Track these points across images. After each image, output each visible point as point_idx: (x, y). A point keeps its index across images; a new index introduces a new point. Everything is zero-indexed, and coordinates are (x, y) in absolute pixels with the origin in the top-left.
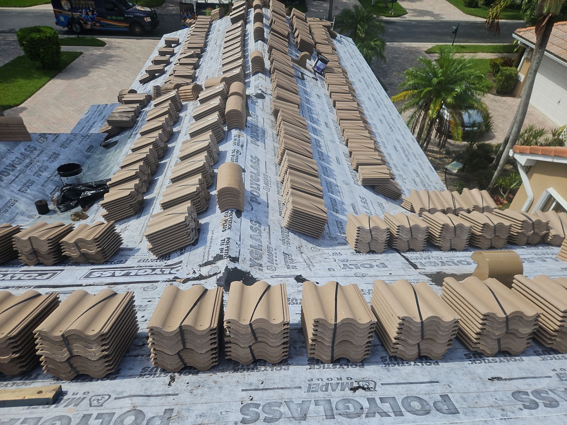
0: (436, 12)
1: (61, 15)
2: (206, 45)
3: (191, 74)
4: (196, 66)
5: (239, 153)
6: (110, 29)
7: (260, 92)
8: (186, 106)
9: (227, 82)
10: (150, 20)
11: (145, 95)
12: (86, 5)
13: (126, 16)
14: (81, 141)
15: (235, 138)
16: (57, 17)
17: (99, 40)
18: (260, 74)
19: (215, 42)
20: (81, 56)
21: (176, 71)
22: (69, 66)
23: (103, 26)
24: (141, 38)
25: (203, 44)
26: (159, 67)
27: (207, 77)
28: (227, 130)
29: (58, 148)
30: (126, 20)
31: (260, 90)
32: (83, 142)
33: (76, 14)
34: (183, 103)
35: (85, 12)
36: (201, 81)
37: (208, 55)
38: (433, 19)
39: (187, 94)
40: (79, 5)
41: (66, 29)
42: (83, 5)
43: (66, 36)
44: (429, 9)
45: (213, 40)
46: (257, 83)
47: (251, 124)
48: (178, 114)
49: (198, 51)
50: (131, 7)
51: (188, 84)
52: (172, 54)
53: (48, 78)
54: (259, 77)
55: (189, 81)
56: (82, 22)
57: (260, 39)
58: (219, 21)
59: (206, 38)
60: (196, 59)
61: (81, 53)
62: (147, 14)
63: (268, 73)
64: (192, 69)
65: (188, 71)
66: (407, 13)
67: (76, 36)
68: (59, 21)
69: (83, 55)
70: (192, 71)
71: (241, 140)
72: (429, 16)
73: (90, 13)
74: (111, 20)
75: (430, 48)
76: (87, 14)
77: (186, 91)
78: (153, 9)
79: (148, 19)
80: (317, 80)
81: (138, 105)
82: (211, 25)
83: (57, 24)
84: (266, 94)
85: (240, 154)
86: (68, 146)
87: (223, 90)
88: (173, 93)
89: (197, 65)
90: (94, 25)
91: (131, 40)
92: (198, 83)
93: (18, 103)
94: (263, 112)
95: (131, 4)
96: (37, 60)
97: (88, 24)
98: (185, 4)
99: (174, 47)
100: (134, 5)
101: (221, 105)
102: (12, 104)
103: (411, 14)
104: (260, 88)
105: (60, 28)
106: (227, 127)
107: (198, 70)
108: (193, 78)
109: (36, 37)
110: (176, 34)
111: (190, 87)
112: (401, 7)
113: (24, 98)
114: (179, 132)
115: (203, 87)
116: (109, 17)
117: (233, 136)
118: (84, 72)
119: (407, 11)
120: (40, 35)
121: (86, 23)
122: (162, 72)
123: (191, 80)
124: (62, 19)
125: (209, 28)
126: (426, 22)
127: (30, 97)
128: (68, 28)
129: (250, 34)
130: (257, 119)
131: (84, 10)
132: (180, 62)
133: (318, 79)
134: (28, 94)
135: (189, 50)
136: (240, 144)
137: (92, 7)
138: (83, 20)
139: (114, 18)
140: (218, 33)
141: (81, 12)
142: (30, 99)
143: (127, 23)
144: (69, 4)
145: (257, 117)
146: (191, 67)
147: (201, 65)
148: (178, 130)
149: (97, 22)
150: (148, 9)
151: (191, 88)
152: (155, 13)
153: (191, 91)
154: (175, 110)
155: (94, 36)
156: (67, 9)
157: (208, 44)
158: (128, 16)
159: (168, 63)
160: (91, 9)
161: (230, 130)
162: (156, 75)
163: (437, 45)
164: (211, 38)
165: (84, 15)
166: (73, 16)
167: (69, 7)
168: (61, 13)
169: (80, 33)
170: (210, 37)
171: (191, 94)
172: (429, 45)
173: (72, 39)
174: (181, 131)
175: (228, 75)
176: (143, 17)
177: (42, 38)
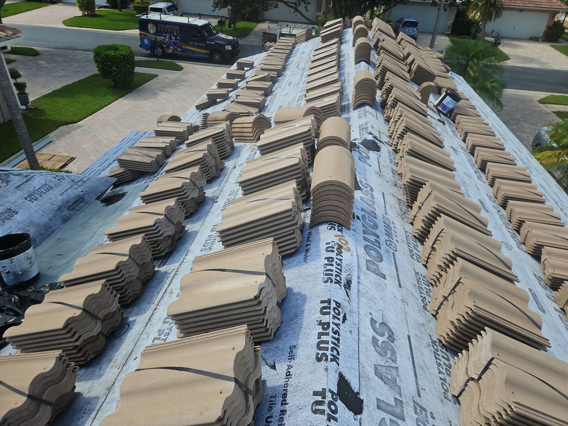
0: (543, 60)
1: (146, 38)
2: (284, 68)
3: (259, 102)
4: (268, 92)
5: (341, 317)
6: (189, 54)
7: (370, 137)
8: (240, 149)
9: (317, 116)
10: (231, 49)
11: (187, 125)
12: (170, 30)
13: (208, 42)
14: (67, 190)
15: (330, 255)
16: (142, 39)
17: (177, 65)
18: (367, 108)
19: (297, 65)
20: (156, 78)
21: (239, 96)
22: (141, 87)
23: (184, 51)
24: (219, 65)
25: (280, 67)
26: (223, 91)
27: (281, 107)
28: (308, 221)
29: (20, 201)
30: (207, 47)
31: (370, 133)
32: (69, 191)
33: (160, 38)
34: (236, 145)
35: (168, 36)
36: (270, 113)
37: (286, 79)
38: (540, 67)
39: (244, 130)
40: (164, 29)
41: (149, 52)
42: (168, 29)
43: (146, 59)
44: (536, 56)
45: (294, 63)
46: (363, 121)
47: (362, 210)
48: (223, 164)
49: (274, 74)
50: (214, 34)
51: (248, 114)
52: (242, 77)
53: (117, 98)
54: (366, 112)
55: (253, 110)
56: (165, 46)
57: (364, 59)
58: (304, 44)
59: (286, 61)
60: (269, 84)
61: (157, 76)
62: (229, 42)
63: (380, 108)
64: (262, 95)
65: (256, 97)
66: (509, 59)
67: (156, 59)
68: (142, 44)
69: (157, 77)
70: (261, 98)
71: (343, 265)
72: (536, 63)
73: (173, 38)
74: (193, 46)
75: (543, 97)
76: (171, 39)
77: (244, 125)
78: (236, 38)
79: (229, 48)
80: (444, 124)
81: (173, 139)
82: (294, 47)
83: (141, 46)
84: (381, 141)
85: (345, 318)
86: (39, 198)
87: (309, 130)
88: (222, 127)
89: (269, 90)
90: (176, 49)
91: (208, 67)
92: (266, 114)
93: (76, 120)
94: (380, 178)
95: (214, 32)
96: (108, 79)
97: (169, 48)
98: (269, 34)
99: (247, 71)
100: (217, 33)
101: (302, 163)
102: (69, 121)
103: (514, 61)
104: (370, 130)
105: (143, 51)
106: (309, 213)
107: (269, 98)
108: (261, 107)
109: (110, 54)
110: (252, 58)
111: (251, 119)
112: (501, 52)
113: (85, 115)
114: (214, 200)
115: (272, 121)
116: (191, 43)
117: (323, 246)
118: (154, 93)
119: (510, 57)
120: (116, 53)
121: (168, 47)
122: (225, 97)
123: (257, 110)
124: (146, 42)
125: (291, 51)
126: (533, 69)
127: (91, 115)
128: (151, 51)
129: (347, 55)
130: (372, 197)
131: (168, 34)
132: (247, 86)
133: (446, 123)
134: (90, 112)
135: (262, 72)
136: (344, 276)
137: (176, 32)
138: (165, 44)
139: (196, 44)
140: (302, 56)
141: (165, 36)
142: (90, 117)
143: (207, 50)
144: (155, 28)
145: (372, 190)
146: (261, 92)
147: (274, 91)
148: (214, 194)
149: (178, 47)
150: (230, 38)
151: (252, 121)
152: (237, 43)
153: (251, 125)
154: (218, 155)
155: (174, 61)
156: (152, 32)
157: (288, 67)
158: (210, 43)
159: (235, 87)
160: (175, 34)
161: (315, 223)
162: (218, 100)
163: (552, 95)
164: (293, 61)
165: (167, 40)
166: (156, 39)
167: (155, 31)
168: (146, 35)
169: (161, 57)
170: (291, 60)
171: (250, 130)
172: (543, 95)
173: (153, 61)
174: (217, 197)
175: (318, 104)
176: (224, 46)
177: (117, 56)
